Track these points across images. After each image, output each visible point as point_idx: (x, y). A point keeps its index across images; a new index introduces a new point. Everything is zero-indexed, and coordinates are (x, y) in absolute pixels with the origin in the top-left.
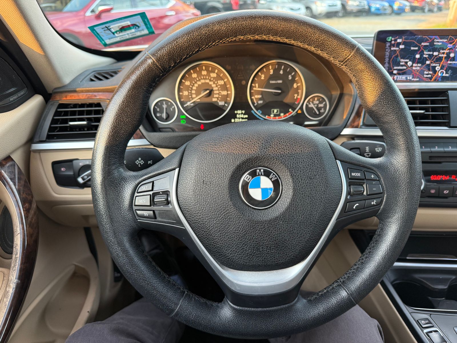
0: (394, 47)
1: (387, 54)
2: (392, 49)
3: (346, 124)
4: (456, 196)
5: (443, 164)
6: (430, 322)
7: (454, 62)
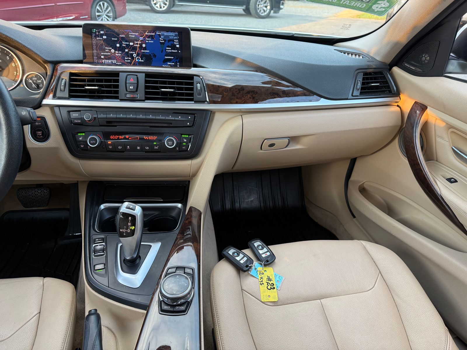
0: (98, 37)
1: (94, 42)
2: (97, 39)
3: (44, 96)
4: (128, 151)
5: (118, 126)
6: (103, 240)
7: (146, 51)
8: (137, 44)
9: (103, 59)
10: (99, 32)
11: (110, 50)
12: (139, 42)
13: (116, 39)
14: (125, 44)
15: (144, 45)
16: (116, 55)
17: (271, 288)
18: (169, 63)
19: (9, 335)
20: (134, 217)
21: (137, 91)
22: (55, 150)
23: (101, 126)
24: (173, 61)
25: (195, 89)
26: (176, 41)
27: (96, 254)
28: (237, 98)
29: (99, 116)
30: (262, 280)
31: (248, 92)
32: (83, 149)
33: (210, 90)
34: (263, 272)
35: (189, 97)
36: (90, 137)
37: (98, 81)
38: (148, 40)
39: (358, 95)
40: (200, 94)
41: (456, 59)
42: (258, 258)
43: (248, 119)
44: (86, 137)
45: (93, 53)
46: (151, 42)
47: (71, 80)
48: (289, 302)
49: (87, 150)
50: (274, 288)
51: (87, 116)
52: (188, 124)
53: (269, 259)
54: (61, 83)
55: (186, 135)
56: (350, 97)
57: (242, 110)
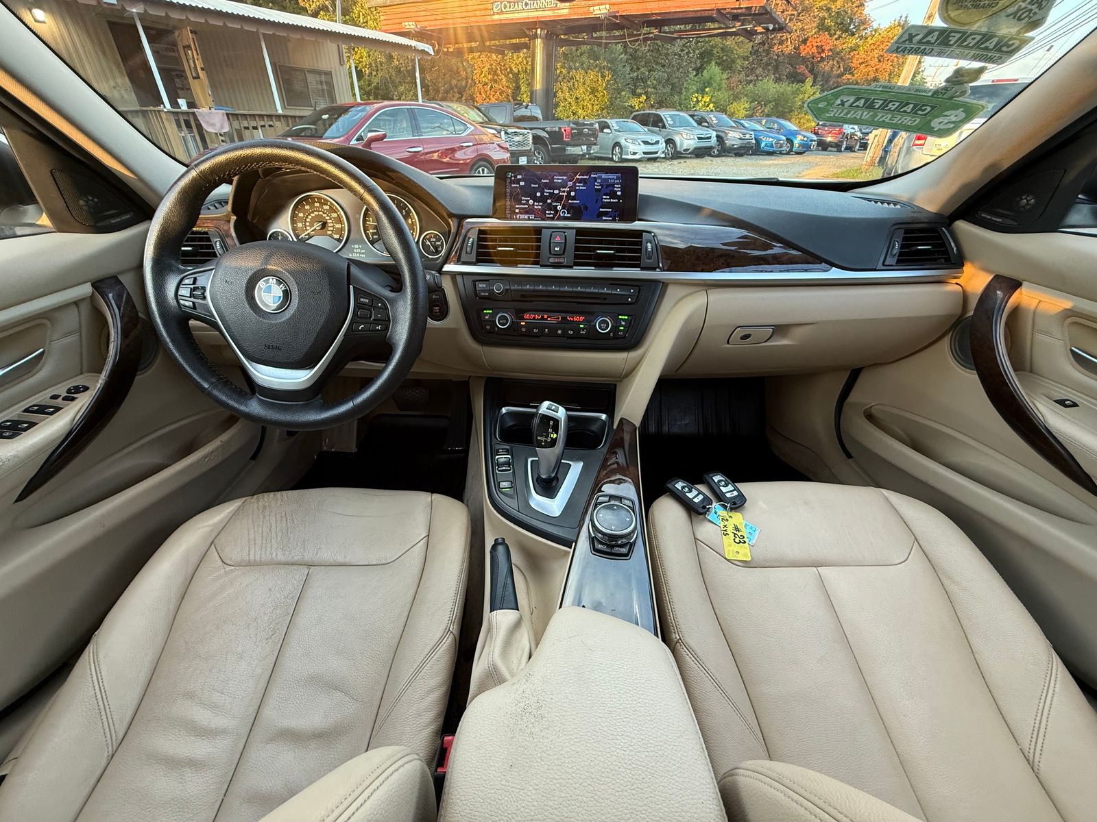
0: (514, 184)
1: (508, 190)
2: (513, 186)
3: (445, 262)
4: (547, 335)
5: (535, 303)
6: (508, 451)
7: (575, 201)
8: (564, 192)
9: (517, 213)
10: (515, 177)
11: (528, 201)
12: (567, 189)
13: (537, 186)
14: (547, 193)
15: (573, 194)
16: (535, 207)
17: (740, 542)
18: (604, 218)
19: (395, 558)
20: (556, 421)
21: (563, 254)
22: (453, 332)
23: (513, 301)
24: (610, 214)
25: (643, 251)
26: (617, 186)
27: (500, 469)
28: (703, 264)
29: (512, 288)
30: (725, 528)
31: (721, 256)
32: (489, 332)
33: (665, 252)
34: (728, 517)
35: (635, 262)
36: (499, 315)
37: (512, 240)
38: (579, 186)
39: (894, 263)
40: (650, 258)
41: (1086, 202)
42: (720, 497)
43: (717, 297)
44: (493, 315)
45: (506, 205)
46: (583, 188)
47: (480, 239)
48: (768, 564)
49: (494, 333)
50: (745, 542)
51: (498, 288)
52: (630, 300)
53: (736, 501)
54: (468, 243)
55: (625, 315)
56: (880, 266)
57: (708, 282)
